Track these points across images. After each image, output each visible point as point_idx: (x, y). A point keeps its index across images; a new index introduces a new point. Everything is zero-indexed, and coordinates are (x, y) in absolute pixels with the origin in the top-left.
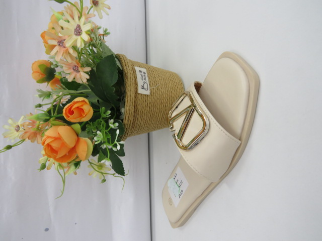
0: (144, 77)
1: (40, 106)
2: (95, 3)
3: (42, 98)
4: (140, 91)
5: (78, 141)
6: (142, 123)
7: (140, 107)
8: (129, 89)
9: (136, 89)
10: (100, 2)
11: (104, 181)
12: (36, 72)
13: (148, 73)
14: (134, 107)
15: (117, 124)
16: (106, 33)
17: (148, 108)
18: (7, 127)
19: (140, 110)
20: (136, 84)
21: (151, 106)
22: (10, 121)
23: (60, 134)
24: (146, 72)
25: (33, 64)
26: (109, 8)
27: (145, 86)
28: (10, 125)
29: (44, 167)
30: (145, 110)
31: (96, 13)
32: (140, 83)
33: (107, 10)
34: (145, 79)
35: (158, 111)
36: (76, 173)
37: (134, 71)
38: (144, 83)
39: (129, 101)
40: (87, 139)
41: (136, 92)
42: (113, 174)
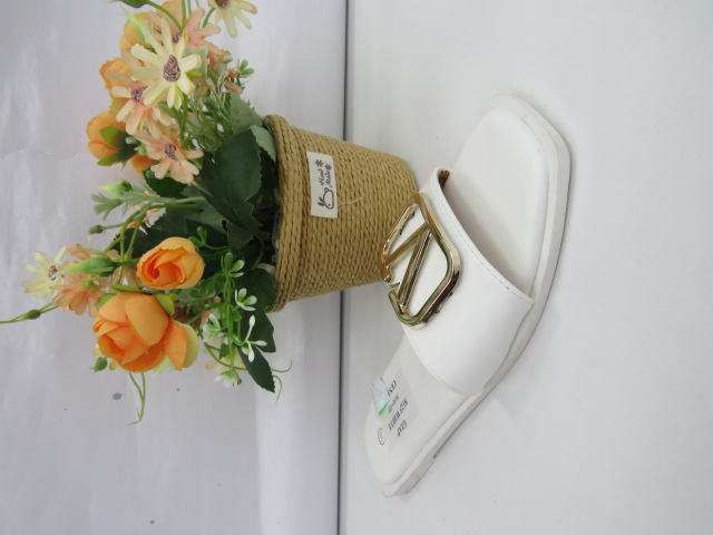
0: (326, 178)
1: (99, 230)
3: (103, 213)
4: (316, 210)
5: (168, 330)
6: (318, 277)
7: (313, 246)
8: (290, 208)
9: (307, 205)
11: (238, 383)
12: (97, 142)
13: (336, 166)
14: (301, 246)
15: (253, 300)
16: (244, 71)
17: (333, 248)
18: (30, 268)
19: (314, 251)
20: (307, 194)
21: (338, 242)
22: (38, 257)
23: (130, 317)
24: (332, 166)
25: (90, 123)
26: (254, 11)
27: (328, 200)
28: (38, 265)
29: (103, 364)
30: (325, 251)
31: (221, 24)
32: (316, 190)
33: (248, 15)
34: (328, 182)
35: (355, 253)
37: (305, 163)
38: (327, 190)
39: (288, 233)
40: (188, 327)
41: (306, 213)
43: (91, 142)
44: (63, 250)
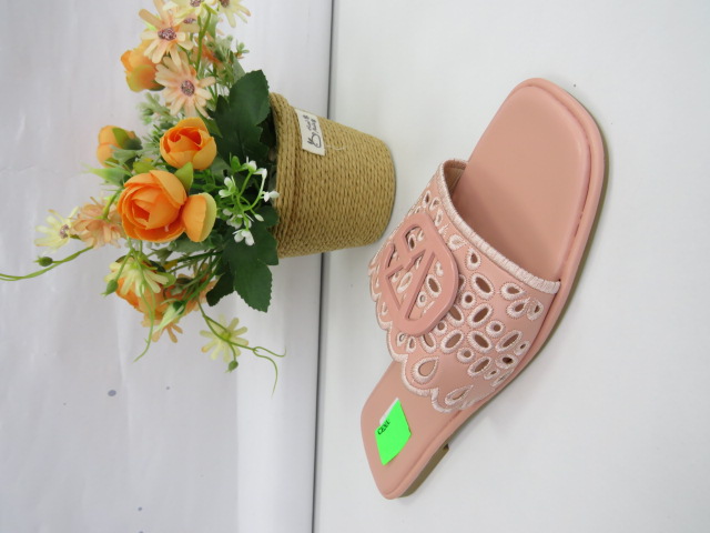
0: (312, 127)
4: (305, 146)
6: (311, 212)
7: (306, 177)
8: (285, 137)
9: (299, 141)
10: (231, 1)
11: (234, 365)
12: (106, 144)
14: (295, 174)
16: (241, 51)
17: (323, 182)
18: (43, 229)
19: (306, 182)
20: (298, 134)
21: (327, 178)
22: (51, 219)
23: (156, 175)
24: (317, 121)
25: (103, 129)
26: (248, 14)
27: (316, 140)
28: (51, 226)
29: (114, 287)
30: (316, 184)
31: (225, 17)
32: (306, 134)
33: (244, 16)
34: (315, 129)
35: (342, 192)
36: (174, 339)
37: (295, 116)
38: (314, 135)
40: (206, 195)
41: (298, 148)
42: (254, 350)
43: (101, 145)
44: (77, 208)
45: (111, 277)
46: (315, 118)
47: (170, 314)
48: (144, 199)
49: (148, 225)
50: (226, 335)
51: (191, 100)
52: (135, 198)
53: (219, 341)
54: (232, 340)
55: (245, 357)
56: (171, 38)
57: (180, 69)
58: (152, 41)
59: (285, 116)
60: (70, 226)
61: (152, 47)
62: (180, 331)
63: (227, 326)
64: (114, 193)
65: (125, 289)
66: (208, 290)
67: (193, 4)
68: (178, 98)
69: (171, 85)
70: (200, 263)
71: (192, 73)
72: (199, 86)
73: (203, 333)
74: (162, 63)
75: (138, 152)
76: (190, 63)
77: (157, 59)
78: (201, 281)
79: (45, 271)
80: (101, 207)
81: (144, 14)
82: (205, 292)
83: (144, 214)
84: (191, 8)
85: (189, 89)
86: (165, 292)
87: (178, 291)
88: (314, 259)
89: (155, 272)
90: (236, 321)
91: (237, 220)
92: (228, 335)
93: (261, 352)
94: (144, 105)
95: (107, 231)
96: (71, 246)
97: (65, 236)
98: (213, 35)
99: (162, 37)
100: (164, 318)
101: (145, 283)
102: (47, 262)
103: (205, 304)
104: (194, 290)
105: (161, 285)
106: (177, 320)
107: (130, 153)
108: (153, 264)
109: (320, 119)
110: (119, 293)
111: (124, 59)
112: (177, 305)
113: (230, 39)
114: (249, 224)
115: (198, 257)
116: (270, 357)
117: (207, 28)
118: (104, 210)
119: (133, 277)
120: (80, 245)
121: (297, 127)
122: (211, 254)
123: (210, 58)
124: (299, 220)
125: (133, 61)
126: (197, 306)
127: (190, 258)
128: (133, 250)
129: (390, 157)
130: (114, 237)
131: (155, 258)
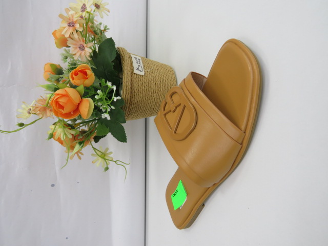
2: (97, 6)
4: (135, 71)
6: (139, 101)
7: (136, 85)
8: (126, 68)
9: (132, 69)
10: (101, 6)
11: (107, 169)
12: (47, 71)
14: (131, 84)
16: (106, 29)
17: (144, 87)
18: (20, 110)
19: (136, 88)
20: (132, 66)
22: (23, 106)
25: (46, 65)
26: (109, 12)
27: (140, 68)
28: (24, 109)
29: (52, 136)
30: (141, 88)
31: (98, 14)
32: (135, 66)
33: (107, 12)
34: (140, 63)
35: (153, 91)
37: (130, 58)
38: (139, 66)
39: (126, 78)
40: (90, 99)
41: (132, 72)
42: (116, 162)
43: (45, 72)
44: (35, 101)
45: (50, 132)
46: (140, 58)
47: (77, 147)
48: (62, 101)
49: (64, 112)
50: (103, 156)
51: (83, 53)
52: (58, 100)
53: (100, 158)
54: (106, 157)
55: (111, 165)
56: (73, 26)
57: (78, 39)
58: (65, 28)
59: (126, 58)
60: (32, 109)
61: (65, 30)
62: (82, 154)
63: (103, 151)
64: (50, 95)
65: (56, 137)
66: (94, 136)
67: (82, 11)
68: (77, 52)
69: (74, 46)
70: (90, 124)
71: (83, 41)
72: (86, 47)
73: (92, 155)
74: (70, 37)
75: (61, 76)
76: (83, 36)
77: (67, 36)
78: (91, 132)
79: (21, 129)
80: (45, 100)
81: (61, 16)
82: (93, 137)
83: (62, 107)
84: (81, 13)
85: (82, 48)
86: (75, 138)
87: (81, 137)
88: (142, 121)
89: (70, 129)
90: (107, 149)
91: (104, 108)
92: (104, 156)
93: (118, 163)
94: (63, 55)
95: (48, 112)
96: (33, 117)
97: (30, 113)
98: (93, 23)
99: (69, 26)
100: (75, 149)
101: (65, 134)
102: (21, 125)
103: (93, 142)
104: (88, 136)
105: (73, 135)
106: (81, 150)
107: (57, 76)
108: (69, 125)
109: (142, 58)
110: (54, 138)
111: (54, 34)
112: (80, 143)
113: (101, 24)
114: (109, 110)
115: (89, 122)
116: (123, 165)
117: (90, 20)
118: (47, 102)
119: (60, 132)
120: (36, 117)
121: (131, 63)
122: (95, 120)
123: (92, 33)
124: (134, 104)
125: (58, 35)
126: (90, 143)
127: (86, 122)
128: (60, 120)
129: (174, 74)
130: (51, 114)
131: (70, 122)
